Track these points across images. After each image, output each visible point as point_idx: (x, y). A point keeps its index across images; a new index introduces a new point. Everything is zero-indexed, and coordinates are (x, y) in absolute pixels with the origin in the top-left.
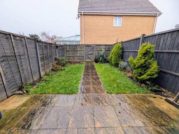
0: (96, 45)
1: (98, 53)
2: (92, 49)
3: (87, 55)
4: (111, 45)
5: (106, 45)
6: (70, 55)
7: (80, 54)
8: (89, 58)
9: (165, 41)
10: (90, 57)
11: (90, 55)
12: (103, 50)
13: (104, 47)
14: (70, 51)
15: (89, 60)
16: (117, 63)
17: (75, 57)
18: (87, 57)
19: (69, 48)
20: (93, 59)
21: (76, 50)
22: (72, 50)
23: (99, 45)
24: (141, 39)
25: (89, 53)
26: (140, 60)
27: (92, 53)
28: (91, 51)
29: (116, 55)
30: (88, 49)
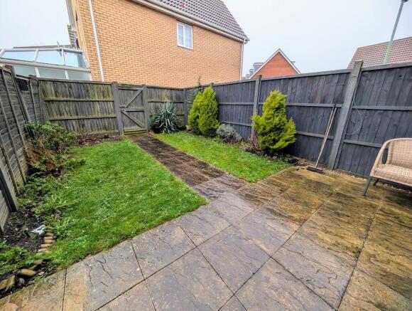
0: (148, 87)
1: (156, 109)
2: (139, 98)
3: (126, 113)
4: (183, 90)
5: (171, 89)
6: (63, 117)
7: (103, 110)
8: (134, 123)
9: (294, 91)
10: (135, 119)
11: (135, 114)
12: (166, 100)
13: (168, 93)
14: (62, 104)
15: (135, 128)
16: (212, 129)
17: (87, 123)
18: (127, 121)
19: (56, 92)
20: (143, 124)
21: (88, 99)
22: (72, 99)
23: (154, 88)
24: (257, 83)
25: (131, 108)
26: (272, 119)
27: (140, 108)
28: (136, 104)
29: (208, 113)
30: (128, 99)
